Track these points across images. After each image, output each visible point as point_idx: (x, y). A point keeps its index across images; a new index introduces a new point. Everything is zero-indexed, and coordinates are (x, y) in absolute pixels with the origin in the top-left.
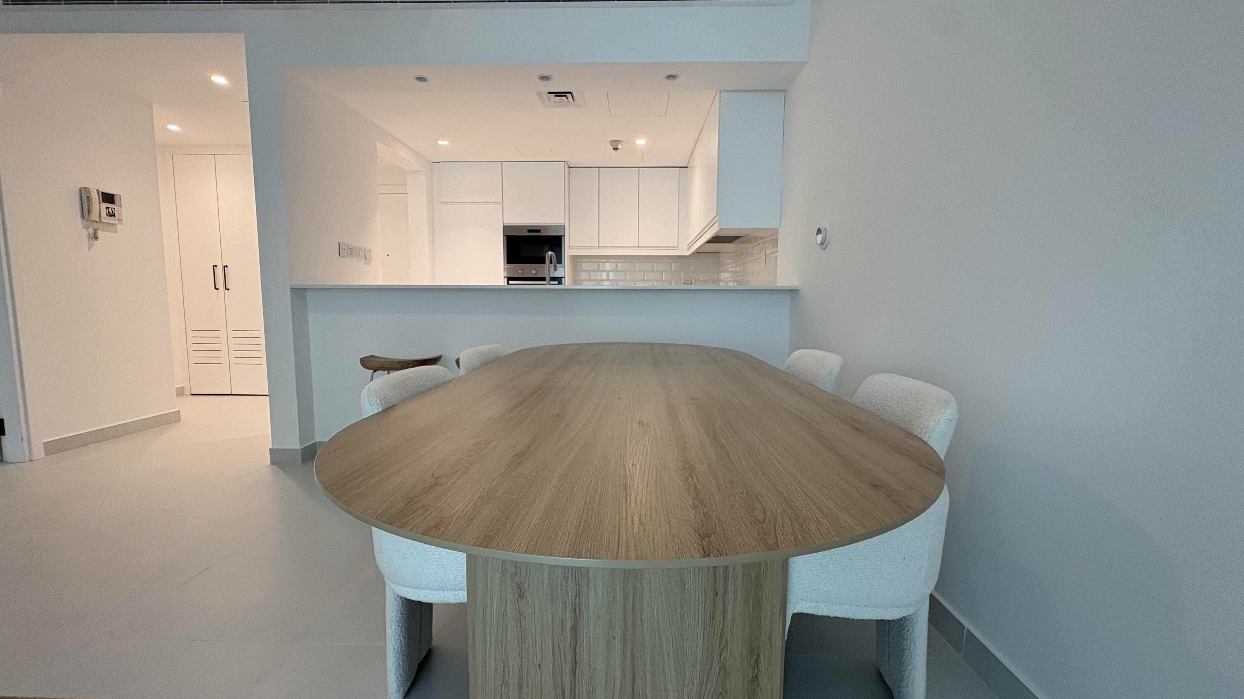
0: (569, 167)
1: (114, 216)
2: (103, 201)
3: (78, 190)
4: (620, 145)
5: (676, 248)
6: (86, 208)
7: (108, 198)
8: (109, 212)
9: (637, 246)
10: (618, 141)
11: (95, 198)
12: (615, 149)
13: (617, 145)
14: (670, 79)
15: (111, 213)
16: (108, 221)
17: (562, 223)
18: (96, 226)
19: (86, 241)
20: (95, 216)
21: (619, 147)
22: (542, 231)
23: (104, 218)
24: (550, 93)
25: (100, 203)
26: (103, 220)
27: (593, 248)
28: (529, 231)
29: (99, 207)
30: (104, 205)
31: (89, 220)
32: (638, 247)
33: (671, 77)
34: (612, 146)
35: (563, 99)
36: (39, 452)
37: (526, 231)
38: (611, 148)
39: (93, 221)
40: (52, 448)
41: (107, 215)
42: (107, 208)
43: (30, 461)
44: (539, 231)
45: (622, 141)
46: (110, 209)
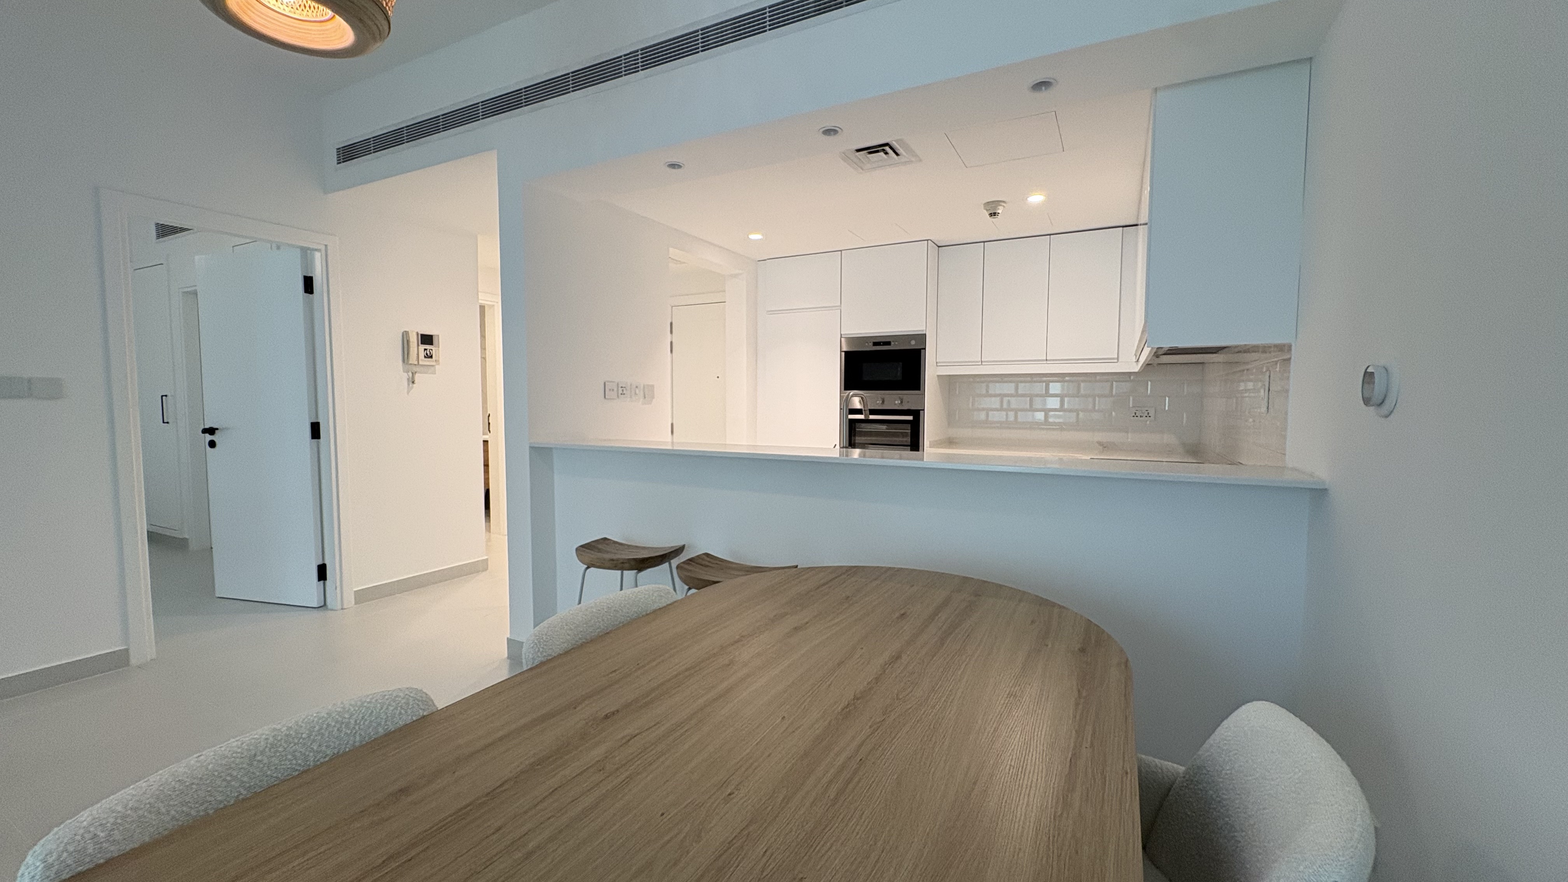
0: (939, 247)
1: (431, 357)
2: (422, 343)
3: (401, 335)
4: (1000, 207)
5: (1116, 361)
6: (406, 352)
7: (427, 339)
8: (427, 354)
9: (1045, 358)
10: (998, 203)
11: (414, 340)
12: (993, 214)
13: (995, 208)
14: (1041, 89)
15: (429, 354)
16: (428, 363)
17: (923, 331)
18: (415, 369)
19: (406, 384)
20: (413, 360)
21: (1000, 211)
22: (892, 343)
23: (422, 360)
24: (858, 150)
25: (418, 345)
26: (421, 363)
27: (973, 364)
28: (875, 344)
29: (417, 350)
30: (422, 347)
31: (408, 364)
32: (1047, 360)
33: (1042, 85)
34: (987, 210)
35: (880, 156)
36: (349, 599)
37: (871, 344)
38: (987, 214)
39: (411, 364)
40: (362, 597)
41: (425, 357)
42: (425, 349)
43: (342, 609)
44: (888, 343)
45: (1004, 202)
46: (428, 350)
